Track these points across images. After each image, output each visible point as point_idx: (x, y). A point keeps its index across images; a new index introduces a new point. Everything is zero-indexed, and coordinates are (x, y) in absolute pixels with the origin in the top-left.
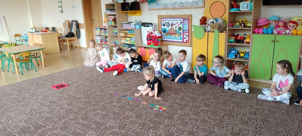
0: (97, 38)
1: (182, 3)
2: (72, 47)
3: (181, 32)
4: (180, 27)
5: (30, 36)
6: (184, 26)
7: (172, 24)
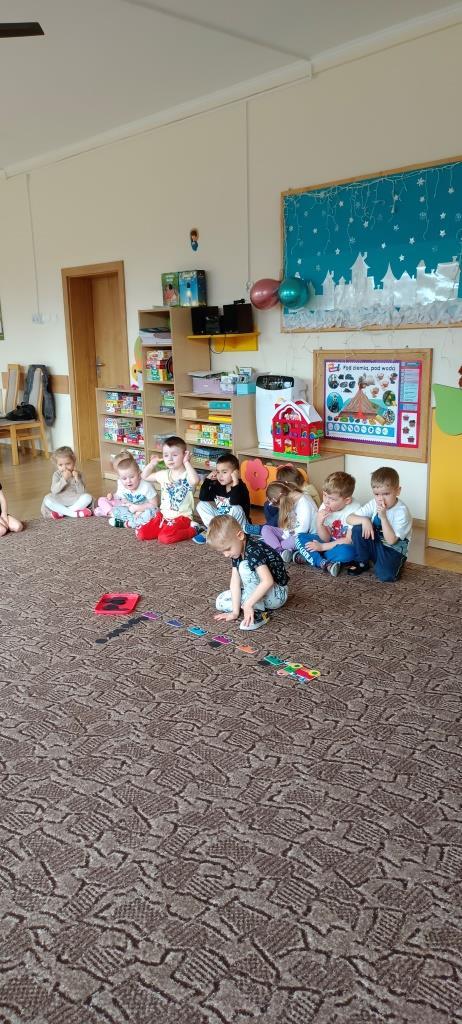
0: (107, 425)
1: (398, 309)
2: (25, 452)
3: (391, 408)
4: (388, 393)
6: (407, 388)
7: (361, 380)
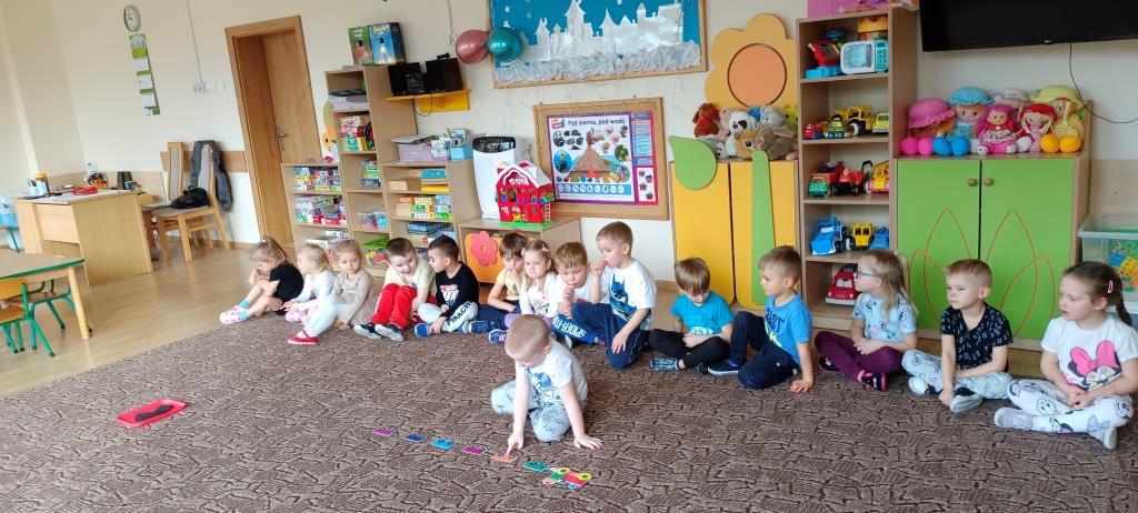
0: (299, 206)
1: (621, 57)
2: (199, 244)
3: (624, 164)
4: (620, 148)
5: (24, 212)
6: (639, 141)
7: (589, 135)
